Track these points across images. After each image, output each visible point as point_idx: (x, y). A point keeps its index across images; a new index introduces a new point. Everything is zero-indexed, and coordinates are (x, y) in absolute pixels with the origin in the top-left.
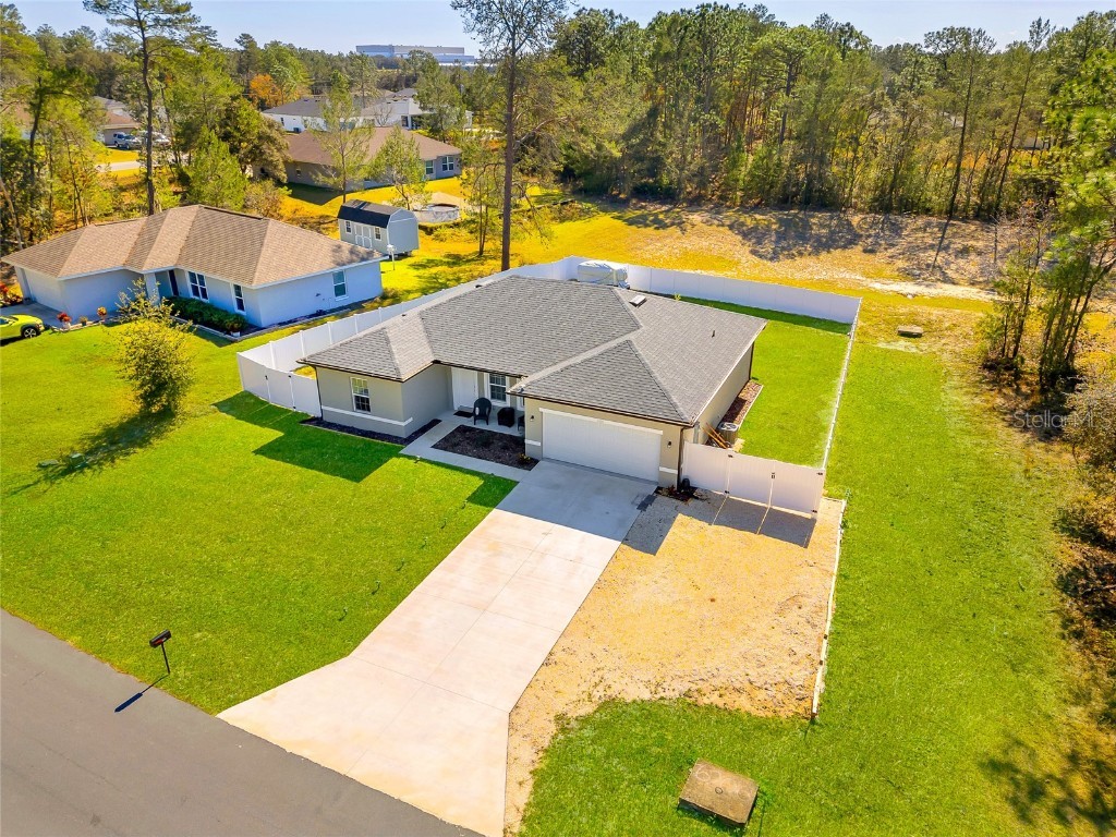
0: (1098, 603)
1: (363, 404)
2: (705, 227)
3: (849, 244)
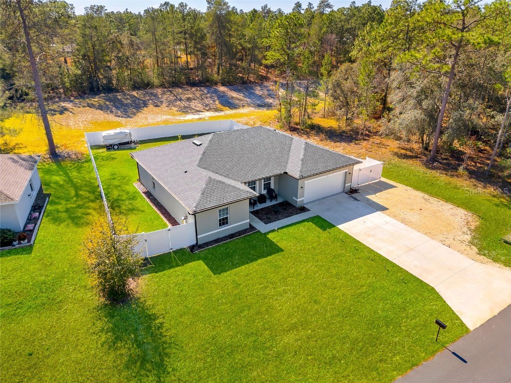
0: (441, 168)
1: (223, 222)
3: (145, 105)
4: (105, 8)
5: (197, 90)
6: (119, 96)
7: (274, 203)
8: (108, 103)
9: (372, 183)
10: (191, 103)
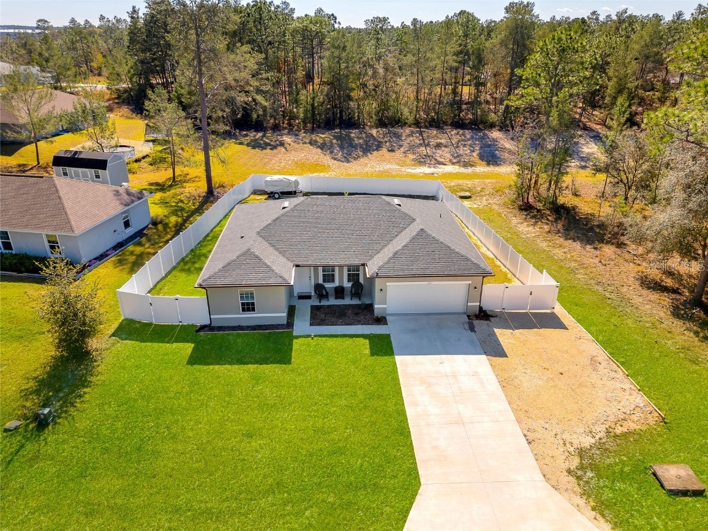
0: (698, 321)
1: (248, 307)
2: (297, 146)
3: (379, 147)
4: (389, 21)
5: (458, 134)
6: (354, 133)
7: (355, 302)
8: (334, 141)
9: (532, 313)
10: (438, 151)
